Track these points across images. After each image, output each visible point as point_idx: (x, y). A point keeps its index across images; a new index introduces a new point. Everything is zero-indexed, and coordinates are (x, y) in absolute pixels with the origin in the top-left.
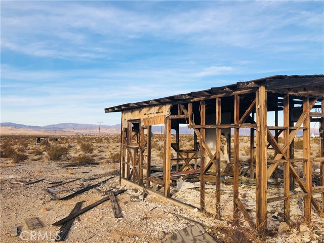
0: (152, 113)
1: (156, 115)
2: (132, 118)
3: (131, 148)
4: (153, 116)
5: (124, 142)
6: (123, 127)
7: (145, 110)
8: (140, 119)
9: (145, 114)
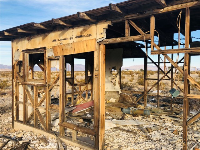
0: (68, 37)
1: (76, 40)
2: (30, 48)
3: (28, 85)
4: (70, 41)
5: (17, 77)
6: (15, 59)
7: (53, 35)
8: (45, 48)
9: (55, 41)
